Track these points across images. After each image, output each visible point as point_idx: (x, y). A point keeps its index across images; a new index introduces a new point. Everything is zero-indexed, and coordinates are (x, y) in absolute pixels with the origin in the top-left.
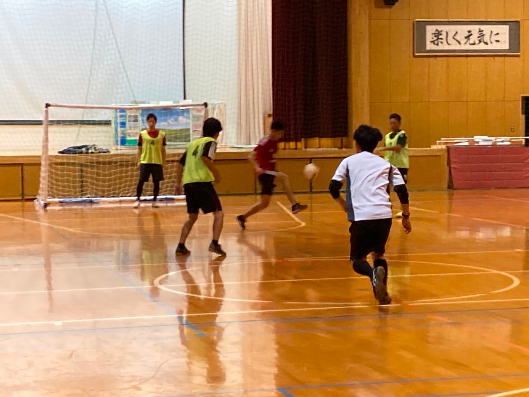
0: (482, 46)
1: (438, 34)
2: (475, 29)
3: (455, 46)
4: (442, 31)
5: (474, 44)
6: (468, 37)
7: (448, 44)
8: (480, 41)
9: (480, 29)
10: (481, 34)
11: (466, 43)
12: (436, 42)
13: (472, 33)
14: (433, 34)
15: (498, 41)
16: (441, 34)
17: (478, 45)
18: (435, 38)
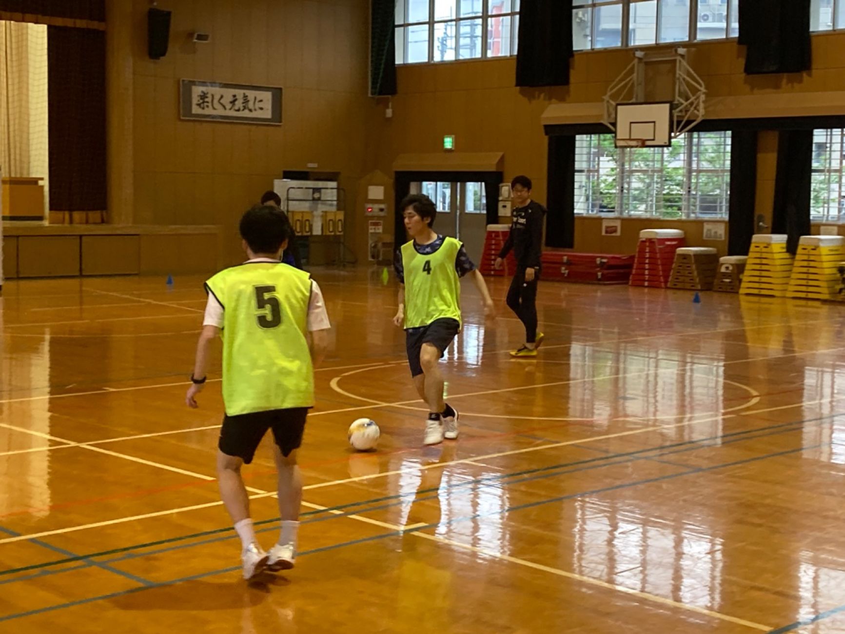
0: (246, 114)
1: (203, 96)
2: (240, 93)
3: (220, 112)
4: (207, 93)
5: (238, 110)
6: (233, 102)
7: (214, 109)
8: (245, 108)
9: (244, 94)
10: (246, 100)
11: (230, 109)
12: (202, 105)
13: (237, 97)
14: (198, 96)
15: (261, 109)
16: (207, 97)
17: (243, 112)
18: (201, 101)
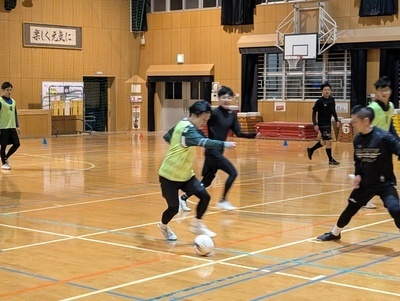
0: (61, 43)
1: (37, 32)
2: (58, 30)
3: (46, 42)
4: (39, 31)
5: (57, 41)
6: (54, 36)
7: (43, 40)
8: (60, 39)
9: (60, 31)
10: (61, 34)
11: (52, 40)
12: (36, 38)
13: (56, 33)
14: (34, 32)
15: (70, 40)
18: (36, 35)
